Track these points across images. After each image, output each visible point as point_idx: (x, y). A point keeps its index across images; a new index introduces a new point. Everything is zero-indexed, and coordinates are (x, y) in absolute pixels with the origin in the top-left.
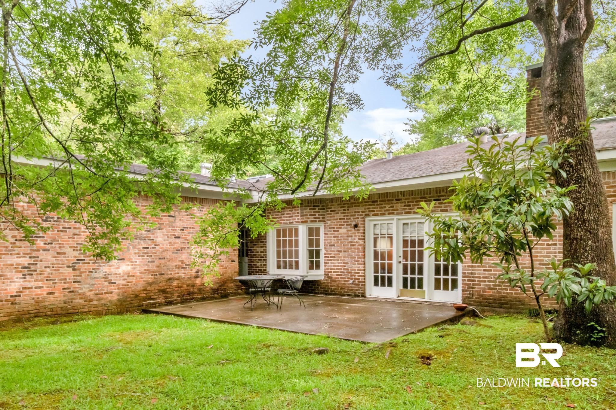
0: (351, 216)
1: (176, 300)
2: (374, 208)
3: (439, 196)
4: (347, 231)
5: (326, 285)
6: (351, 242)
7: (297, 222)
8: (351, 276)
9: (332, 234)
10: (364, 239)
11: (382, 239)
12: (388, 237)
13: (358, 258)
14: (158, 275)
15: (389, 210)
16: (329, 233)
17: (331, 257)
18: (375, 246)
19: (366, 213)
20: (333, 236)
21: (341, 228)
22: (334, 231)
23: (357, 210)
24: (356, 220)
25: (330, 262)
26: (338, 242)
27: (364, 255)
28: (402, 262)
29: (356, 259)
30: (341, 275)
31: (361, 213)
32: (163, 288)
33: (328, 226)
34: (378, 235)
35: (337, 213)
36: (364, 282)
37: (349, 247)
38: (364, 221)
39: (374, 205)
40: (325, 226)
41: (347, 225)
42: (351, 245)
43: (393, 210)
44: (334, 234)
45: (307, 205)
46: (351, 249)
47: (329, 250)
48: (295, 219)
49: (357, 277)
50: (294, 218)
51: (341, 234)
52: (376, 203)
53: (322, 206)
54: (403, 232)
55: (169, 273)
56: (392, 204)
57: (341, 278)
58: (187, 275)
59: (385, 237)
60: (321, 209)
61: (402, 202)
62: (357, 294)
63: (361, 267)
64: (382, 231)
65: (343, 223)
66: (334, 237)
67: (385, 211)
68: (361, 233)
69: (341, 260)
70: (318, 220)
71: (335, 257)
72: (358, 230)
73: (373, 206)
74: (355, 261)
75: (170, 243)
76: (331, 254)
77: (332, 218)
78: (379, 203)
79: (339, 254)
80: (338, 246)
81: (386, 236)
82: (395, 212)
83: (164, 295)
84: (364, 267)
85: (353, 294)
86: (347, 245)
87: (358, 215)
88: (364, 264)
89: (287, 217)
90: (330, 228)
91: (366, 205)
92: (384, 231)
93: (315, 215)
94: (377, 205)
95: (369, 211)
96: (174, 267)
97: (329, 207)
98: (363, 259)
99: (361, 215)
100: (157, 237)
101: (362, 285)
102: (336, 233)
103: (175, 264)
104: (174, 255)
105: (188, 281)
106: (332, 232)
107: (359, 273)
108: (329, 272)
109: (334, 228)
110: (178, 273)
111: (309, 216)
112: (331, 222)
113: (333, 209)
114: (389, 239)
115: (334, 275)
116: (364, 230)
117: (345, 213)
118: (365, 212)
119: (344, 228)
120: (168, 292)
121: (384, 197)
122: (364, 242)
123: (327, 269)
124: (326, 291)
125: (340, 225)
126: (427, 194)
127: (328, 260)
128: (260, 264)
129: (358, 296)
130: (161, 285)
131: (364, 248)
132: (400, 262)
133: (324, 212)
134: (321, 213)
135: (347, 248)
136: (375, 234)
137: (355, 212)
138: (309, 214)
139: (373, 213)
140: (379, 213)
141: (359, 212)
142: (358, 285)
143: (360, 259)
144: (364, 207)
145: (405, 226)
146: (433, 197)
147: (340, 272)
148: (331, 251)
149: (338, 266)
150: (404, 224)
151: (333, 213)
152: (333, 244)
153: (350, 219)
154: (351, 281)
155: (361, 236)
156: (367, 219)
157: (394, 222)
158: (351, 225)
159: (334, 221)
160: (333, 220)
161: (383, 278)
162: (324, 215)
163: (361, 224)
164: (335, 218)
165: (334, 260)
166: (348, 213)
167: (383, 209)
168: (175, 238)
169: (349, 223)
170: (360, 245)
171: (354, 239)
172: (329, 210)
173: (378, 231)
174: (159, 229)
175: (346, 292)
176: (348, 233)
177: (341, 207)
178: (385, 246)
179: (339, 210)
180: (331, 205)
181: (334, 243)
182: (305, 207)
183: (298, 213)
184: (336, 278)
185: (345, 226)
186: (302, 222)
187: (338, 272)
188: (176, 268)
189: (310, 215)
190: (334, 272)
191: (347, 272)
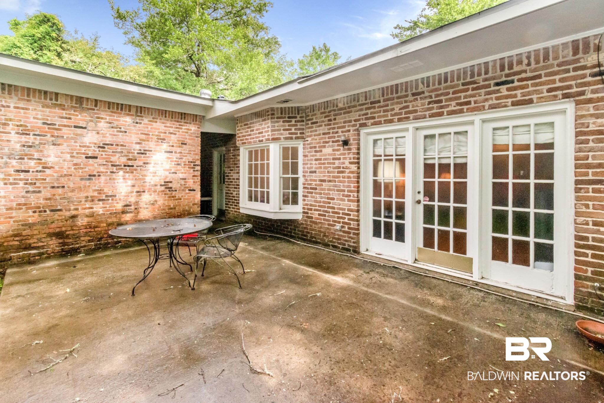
0: (339, 128)
1: (85, 246)
2: (375, 113)
3: (507, 76)
4: (334, 150)
5: (305, 228)
6: (339, 168)
7: (268, 140)
8: (338, 218)
9: (313, 156)
10: (358, 163)
11: (386, 162)
12: (397, 160)
13: (348, 191)
14: (48, 212)
15: (401, 114)
16: (309, 154)
17: (311, 188)
18: (375, 174)
19: (361, 122)
20: (314, 158)
21: (324, 147)
22: (316, 151)
23: (347, 119)
24: (346, 134)
25: (309, 195)
26: (321, 168)
27: (358, 187)
28: (423, 202)
29: (346, 193)
30: (325, 215)
31: (353, 123)
32: (58, 230)
33: (308, 144)
34: (381, 156)
35: (321, 126)
36: (358, 229)
37: (336, 174)
38: (359, 135)
39: (374, 108)
40: (304, 145)
41: (333, 142)
42: (338, 172)
43: (406, 113)
44: (316, 156)
45: (280, 115)
46: (339, 177)
47: (309, 179)
48: (265, 136)
49: (346, 220)
50: (264, 134)
51: (325, 155)
52: (377, 105)
53: (300, 117)
54: (425, 150)
55: (72, 208)
56: (406, 102)
57: (324, 220)
58: (108, 210)
59: (392, 160)
60: (298, 121)
61: (426, 97)
62: (346, 247)
63: (353, 206)
64: (387, 150)
65: (327, 140)
66: (316, 160)
67: (392, 115)
68: (354, 153)
69: (324, 194)
70: (294, 136)
71: (316, 189)
72: (349, 149)
73: (372, 110)
74: (343, 195)
75: (76, 164)
76: (311, 184)
77: (313, 133)
78: (382, 104)
79: (322, 185)
80: (321, 172)
81: (394, 157)
82: (411, 116)
83: (61, 241)
84: (358, 206)
85: (341, 246)
86: (334, 172)
87: (349, 126)
88: (358, 201)
89: (256, 134)
90: (311, 148)
91: (361, 110)
92: (391, 151)
93: (291, 130)
94: (379, 107)
95: (367, 119)
96: (84, 200)
97: (310, 117)
98: (356, 194)
99: (354, 125)
100: (49, 156)
101: (354, 234)
102: (318, 154)
103: (86, 195)
104: (83, 182)
105: (110, 218)
106: (314, 153)
107: (349, 215)
108: (308, 209)
109: (315, 147)
110: (92, 208)
111: (282, 132)
112: (312, 139)
113: (314, 120)
114: (398, 163)
115: (315, 215)
116: (359, 149)
117: (330, 125)
118: (359, 120)
119: (329, 146)
120: (68, 235)
121: (392, 94)
122: (359, 168)
123: (307, 205)
124: (305, 236)
125: (324, 142)
126: (479, 75)
127: (308, 192)
128: (236, 193)
129: (348, 250)
130: (53, 225)
131: (358, 177)
132: (419, 202)
133: (303, 125)
134: (299, 127)
135: (334, 177)
136: (375, 156)
137: (345, 122)
138: (282, 128)
139: (372, 121)
140: (382, 119)
141: (350, 121)
142: (349, 233)
143: (352, 194)
144: (358, 113)
145: (428, 140)
146: (494, 78)
147: (324, 211)
148: (311, 180)
149: (320, 202)
150: (426, 137)
151: (314, 125)
152: (313, 170)
153: (337, 132)
154: (338, 227)
155: (354, 158)
156: (364, 131)
157: (409, 135)
158: (338, 141)
159: (316, 137)
160: (315, 135)
161: (388, 226)
162: (303, 129)
163: (354, 140)
164: (318, 133)
165: (316, 193)
166: (334, 124)
167: (389, 113)
168: (86, 158)
169: (337, 139)
170: (352, 172)
171: (344, 163)
172: (310, 122)
173: (379, 151)
174: (54, 144)
175: (331, 241)
176: (335, 154)
177: (325, 117)
178: (392, 175)
179: (323, 122)
180: (312, 115)
181: (317, 168)
182: (278, 118)
183: (268, 127)
184: (318, 219)
185: (331, 144)
186: (274, 139)
187: (320, 210)
188: (86, 201)
189: (284, 130)
190: (315, 210)
191: (333, 212)
